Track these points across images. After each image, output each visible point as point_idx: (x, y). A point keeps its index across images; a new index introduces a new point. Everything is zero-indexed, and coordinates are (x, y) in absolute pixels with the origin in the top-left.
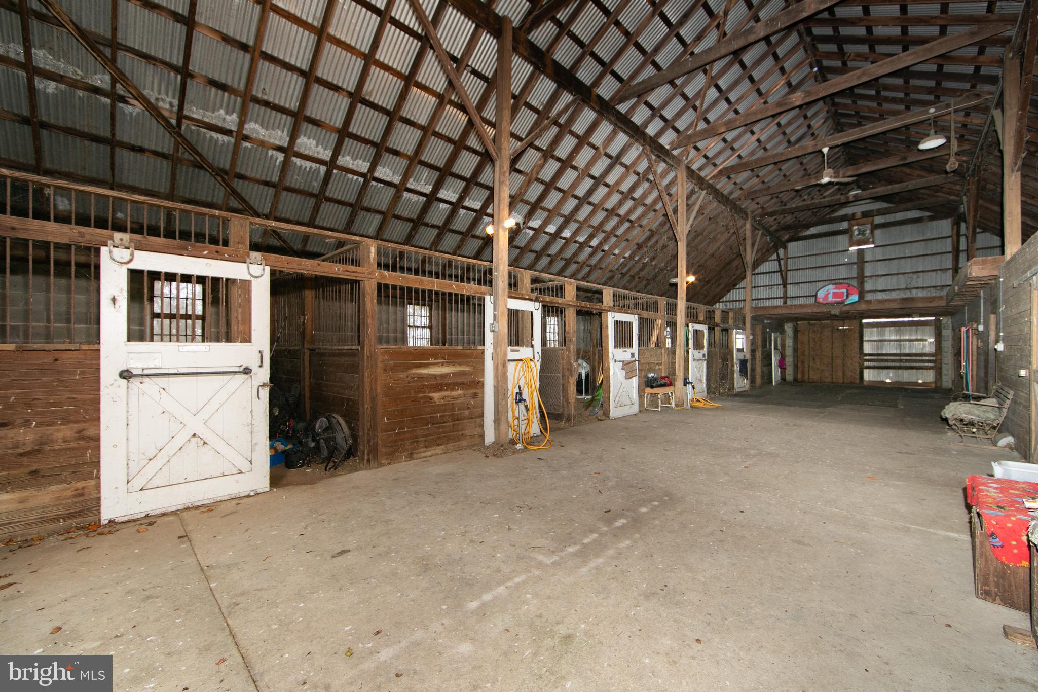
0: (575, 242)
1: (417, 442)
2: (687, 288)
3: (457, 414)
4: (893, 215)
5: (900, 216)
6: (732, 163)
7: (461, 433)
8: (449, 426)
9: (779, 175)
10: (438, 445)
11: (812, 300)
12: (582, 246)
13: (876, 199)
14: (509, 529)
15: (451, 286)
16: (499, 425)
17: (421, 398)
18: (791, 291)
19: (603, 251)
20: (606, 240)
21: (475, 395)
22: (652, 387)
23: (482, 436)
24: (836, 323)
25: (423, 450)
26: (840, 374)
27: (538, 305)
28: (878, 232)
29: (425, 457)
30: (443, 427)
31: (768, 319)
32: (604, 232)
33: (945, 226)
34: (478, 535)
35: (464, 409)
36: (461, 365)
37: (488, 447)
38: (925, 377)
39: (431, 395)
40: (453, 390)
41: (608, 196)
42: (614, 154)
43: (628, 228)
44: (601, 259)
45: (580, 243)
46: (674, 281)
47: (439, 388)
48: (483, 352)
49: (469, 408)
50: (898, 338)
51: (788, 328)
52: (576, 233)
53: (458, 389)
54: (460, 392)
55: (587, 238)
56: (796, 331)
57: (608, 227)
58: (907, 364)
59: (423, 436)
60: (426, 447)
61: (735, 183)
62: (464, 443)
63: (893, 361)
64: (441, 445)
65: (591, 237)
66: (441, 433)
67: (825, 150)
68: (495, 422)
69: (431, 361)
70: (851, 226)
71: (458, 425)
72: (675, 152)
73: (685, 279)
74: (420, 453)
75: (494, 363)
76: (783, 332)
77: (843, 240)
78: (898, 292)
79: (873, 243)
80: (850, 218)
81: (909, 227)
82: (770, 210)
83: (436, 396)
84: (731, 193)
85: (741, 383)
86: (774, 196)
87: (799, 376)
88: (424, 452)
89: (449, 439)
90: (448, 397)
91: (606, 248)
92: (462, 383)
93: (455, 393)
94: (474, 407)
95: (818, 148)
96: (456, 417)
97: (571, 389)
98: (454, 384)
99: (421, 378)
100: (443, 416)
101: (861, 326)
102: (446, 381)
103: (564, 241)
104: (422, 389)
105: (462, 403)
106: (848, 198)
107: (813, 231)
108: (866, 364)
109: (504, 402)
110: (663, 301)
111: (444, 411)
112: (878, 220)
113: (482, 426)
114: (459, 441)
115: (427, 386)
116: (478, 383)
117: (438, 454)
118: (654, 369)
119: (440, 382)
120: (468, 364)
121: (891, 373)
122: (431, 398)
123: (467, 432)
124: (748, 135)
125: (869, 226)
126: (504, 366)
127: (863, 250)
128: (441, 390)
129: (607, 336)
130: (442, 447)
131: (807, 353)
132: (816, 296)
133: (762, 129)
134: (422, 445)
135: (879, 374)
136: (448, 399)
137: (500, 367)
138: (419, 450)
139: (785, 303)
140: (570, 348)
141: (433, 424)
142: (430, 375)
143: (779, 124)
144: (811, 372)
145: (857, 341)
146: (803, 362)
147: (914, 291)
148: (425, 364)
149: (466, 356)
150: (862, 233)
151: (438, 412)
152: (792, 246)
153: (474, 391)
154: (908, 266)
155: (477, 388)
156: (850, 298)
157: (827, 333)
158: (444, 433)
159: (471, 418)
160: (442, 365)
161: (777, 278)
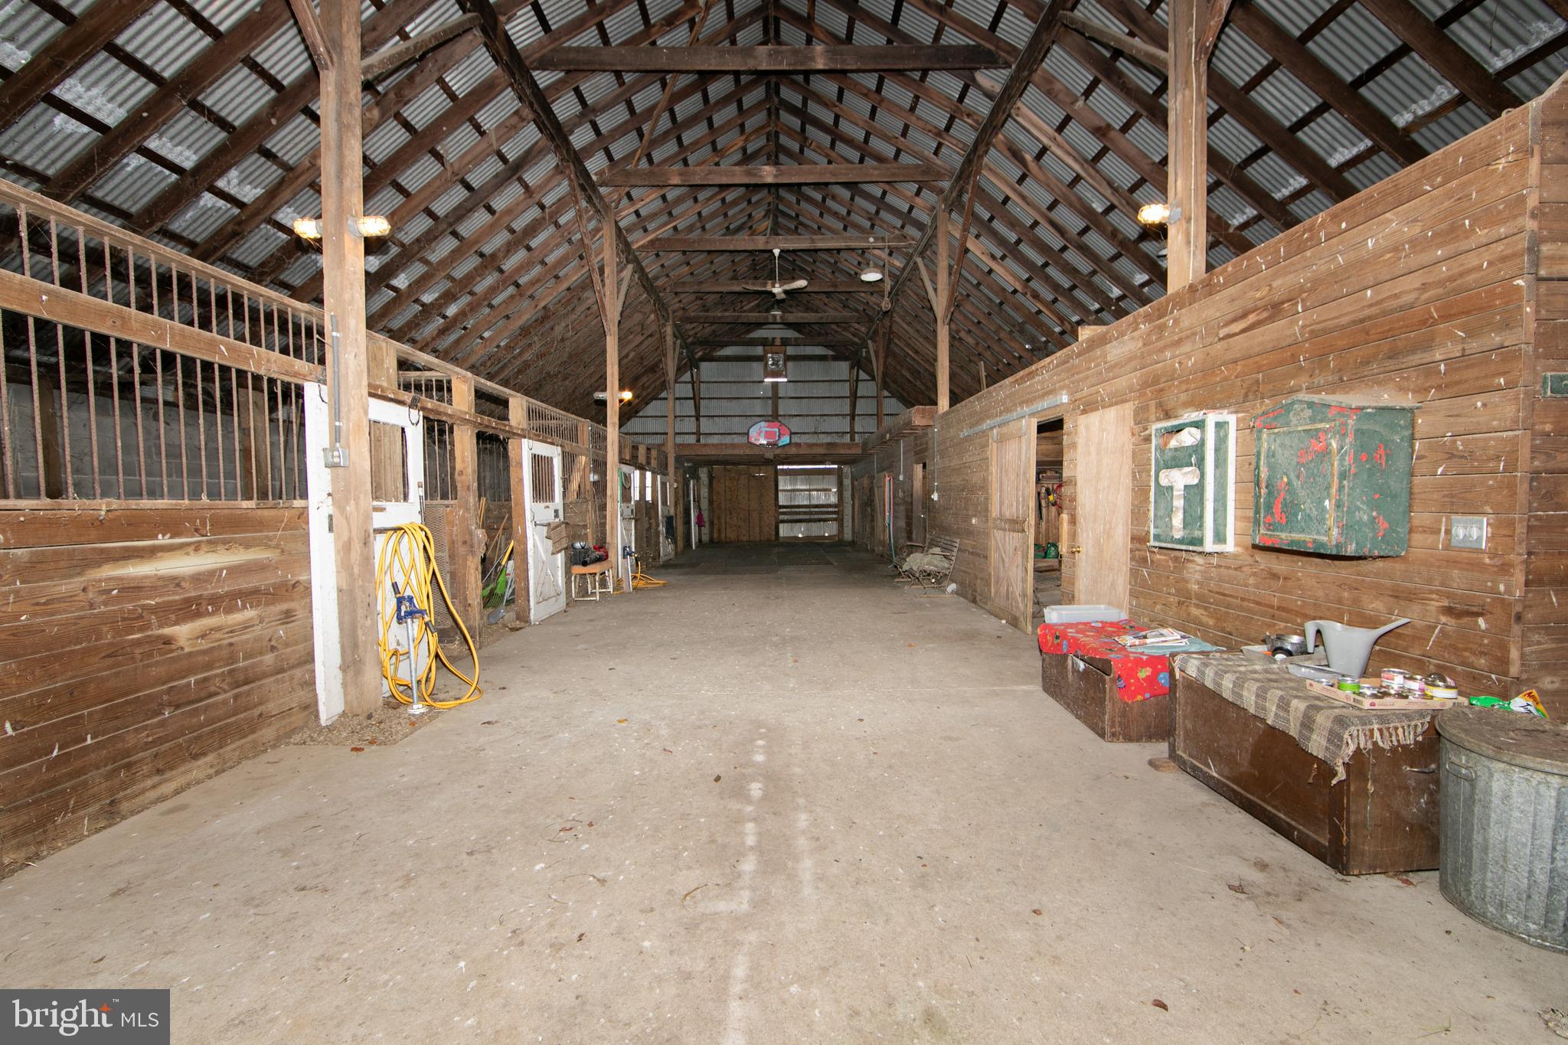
0: (417, 301)
1: (128, 766)
2: (620, 409)
3: (246, 669)
4: (802, 348)
5: (810, 350)
6: (665, 235)
7: (256, 712)
8: (225, 702)
9: (709, 269)
10: (195, 757)
11: (742, 440)
12: (427, 310)
13: (789, 325)
14: (602, 882)
15: (213, 346)
16: (358, 673)
17: (138, 643)
18: (706, 425)
19: (465, 328)
20: (473, 308)
21: (288, 616)
22: (585, 564)
23: (310, 707)
24: (752, 468)
25: (149, 782)
26: (757, 530)
27: (416, 415)
28: (790, 364)
29: (162, 799)
30: (207, 707)
31: (689, 461)
32: (471, 293)
33: (842, 369)
34: (552, 925)
35: (261, 654)
36: (247, 545)
37: (330, 728)
38: (828, 530)
39: (167, 631)
40: (229, 611)
41: (490, 230)
42: (511, 157)
43: (512, 297)
44: (458, 342)
45: (423, 305)
46: (599, 395)
47: (189, 609)
48: (303, 514)
49: (273, 648)
50: (807, 487)
51: (703, 473)
52: (420, 284)
53: (244, 607)
54: (250, 613)
55: (440, 297)
56: (711, 478)
57: (481, 287)
58: (816, 517)
59: (147, 746)
60: (159, 771)
61: (662, 266)
62: (267, 733)
63: (805, 513)
64: (204, 754)
65: (448, 297)
66: (202, 726)
67: (777, 252)
68: (344, 668)
69: (162, 540)
70: (766, 352)
71: (248, 693)
72: (602, 190)
73: (616, 396)
74: (143, 791)
75: (337, 539)
76: (697, 478)
77: (757, 366)
78: (807, 436)
79: (786, 376)
80: (764, 342)
81: (816, 364)
82: (692, 314)
83: (183, 632)
84: (656, 278)
85: (666, 548)
86: (700, 296)
87: (716, 535)
88: (154, 787)
89: (224, 736)
90: (218, 629)
91: (470, 323)
92: (256, 592)
93: (237, 617)
94: (287, 645)
95: (769, 248)
96: (241, 677)
97: (473, 579)
98: (234, 596)
99: (133, 589)
100: (205, 679)
101: (776, 473)
102: (209, 590)
103: (392, 294)
104: (136, 620)
105: (257, 640)
106: (767, 318)
107: (728, 351)
108: (781, 517)
109: (369, 622)
110: (586, 427)
111: (209, 666)
112: (791, 350)
113: (311, 683)
114: (253, 732)
115: (153, 610)
116: (294, 586)
117: (198, 782)
118: (580, 536)
119: (193, 594)
120: (265, 544)
121: (803, 527)
122: (168, 641)
123: (272, 707)
124: (691, 202)
125: (782, 355)
126: (366, 543)
127: (777, 383)
128: (198, 615)
129: (521, 480)
130: (210, 758)
131: (723, 506)
132: (747, 434)
133: (709, 199)
134: (146, 769)
135: (792, 529)
136: (218, 635)
137: (357, 546)
138: (136, 788)
139: (698, 440)
140: (467, 502)
141: (177, 707)
142: (161, 578)
143: (723, 200)
144: (728, 530)
145: (773, 491)
146: (719, 518)
147: (821, 436)
148: (143, 549)
149: (260, 525)
150: (775, 363)
151: (190, 671)
152: (704, 365)
153: (285, 606)
154: (817, 407)
155: (293, 600)
156: (783, 439)
157: (743, 480)
158: (210, 722)
159: (281, 671)
160: (197, 550)
161: (689, 408)
